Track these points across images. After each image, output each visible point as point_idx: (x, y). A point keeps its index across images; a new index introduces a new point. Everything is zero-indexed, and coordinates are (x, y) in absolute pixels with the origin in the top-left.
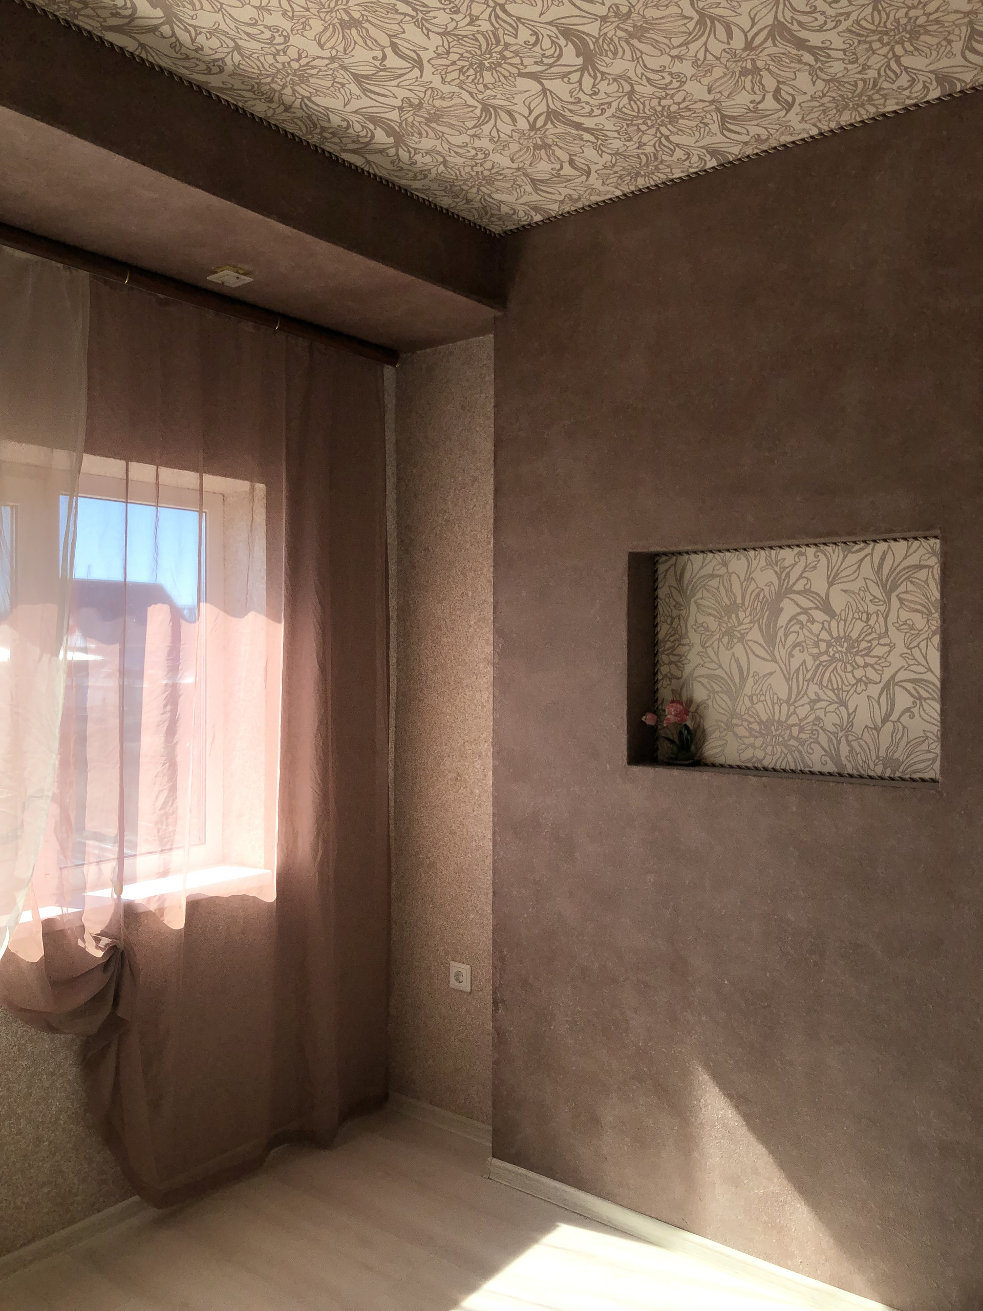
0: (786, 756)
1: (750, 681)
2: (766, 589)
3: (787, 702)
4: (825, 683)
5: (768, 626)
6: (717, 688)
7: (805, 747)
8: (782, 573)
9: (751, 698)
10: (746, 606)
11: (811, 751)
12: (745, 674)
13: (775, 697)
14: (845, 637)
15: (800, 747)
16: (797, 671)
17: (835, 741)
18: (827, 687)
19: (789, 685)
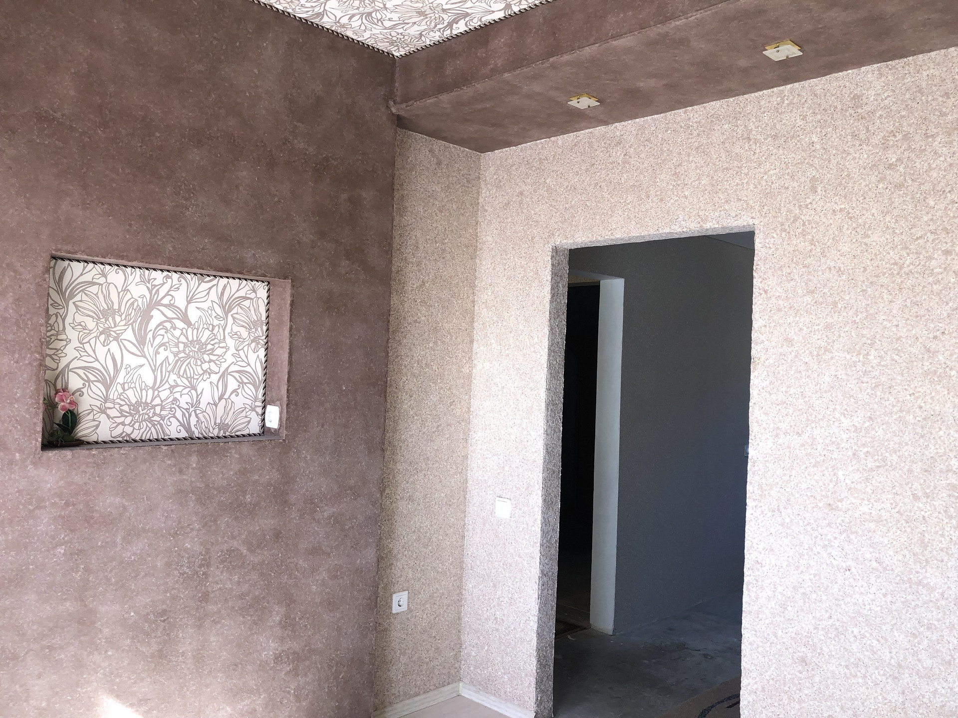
0: (150, 429)
1: (123, 373)
2: (140, 300)
3: (153, 388)
4: (181, 373)
5: (140, 329)
6: (92, 378)
7: (165, 421)
8: (152, 289)
9: (123, 385)
10: (122, 311)
11: (169, 424)
12: (119, 366)
13: (143, 384)
14: (196, 341)
15: (161, 421)
16: (162, 364)
17: (187, 415)
18: (183, 377)
19: (154, 375)
